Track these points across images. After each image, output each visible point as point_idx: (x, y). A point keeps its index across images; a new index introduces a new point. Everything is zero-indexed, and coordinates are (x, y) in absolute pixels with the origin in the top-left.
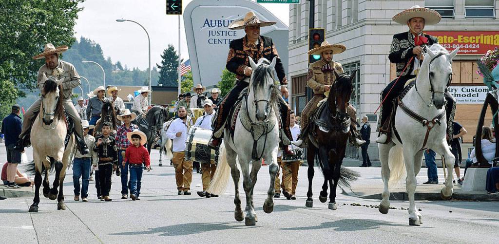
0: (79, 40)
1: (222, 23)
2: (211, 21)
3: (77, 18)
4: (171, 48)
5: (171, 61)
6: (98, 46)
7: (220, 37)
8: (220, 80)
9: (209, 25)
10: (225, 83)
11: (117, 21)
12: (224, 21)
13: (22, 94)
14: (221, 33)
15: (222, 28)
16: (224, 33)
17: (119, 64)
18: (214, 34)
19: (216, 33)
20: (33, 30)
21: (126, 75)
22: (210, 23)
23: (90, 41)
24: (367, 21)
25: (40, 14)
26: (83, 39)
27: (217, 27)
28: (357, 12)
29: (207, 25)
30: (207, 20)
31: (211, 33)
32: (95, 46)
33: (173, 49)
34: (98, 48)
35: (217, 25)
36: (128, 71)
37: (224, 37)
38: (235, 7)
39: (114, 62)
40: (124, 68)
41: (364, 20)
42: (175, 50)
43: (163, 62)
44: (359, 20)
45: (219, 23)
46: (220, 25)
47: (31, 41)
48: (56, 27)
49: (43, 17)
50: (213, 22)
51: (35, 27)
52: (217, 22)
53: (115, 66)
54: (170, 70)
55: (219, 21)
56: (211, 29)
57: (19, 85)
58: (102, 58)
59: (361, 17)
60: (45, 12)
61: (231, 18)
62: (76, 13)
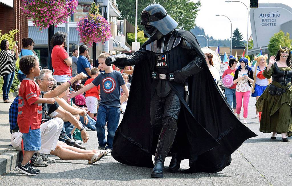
1: (269, 15)
2: (263, 15)
3: (197, 14)
4: (237, 30)
5: (237, 36)
6: (203, 29)
7: (268, 23)
8: (269, 43)
9: (262, 16)
10: (271, 45)
11: (216, 15)
12: (270, 15)
14: (268, 20)
15: (269, 18)
16: (270, 20)
17: (212, 38)
18: (264, 21)
19: (266, 20)
21: (215, 42)
22: (263, 16)
23: (199, 27)
25: (180, 12)
27: (266, 17)
29: (261, 16)
30: (261, 14)
31: (263, 20)
32: (202, 29)
33: (238, 30)
35: (266, 16)
36: (216, 40)
37: (270, 22)
38: (276, 7)
39: (210, 37)
40: (214, 39)
42: (239, 31)
43: (233, 36)
45: (268, 15)
46: (268, 16)
49: (182, 14)
50: (264, 15)
52: (266, 15)
53: (210, 38)
54: (237, 40)
55: (267, 14)
56: (263, 18)
60: (182, 11)
61: (273, 13)
62: (197, 12)
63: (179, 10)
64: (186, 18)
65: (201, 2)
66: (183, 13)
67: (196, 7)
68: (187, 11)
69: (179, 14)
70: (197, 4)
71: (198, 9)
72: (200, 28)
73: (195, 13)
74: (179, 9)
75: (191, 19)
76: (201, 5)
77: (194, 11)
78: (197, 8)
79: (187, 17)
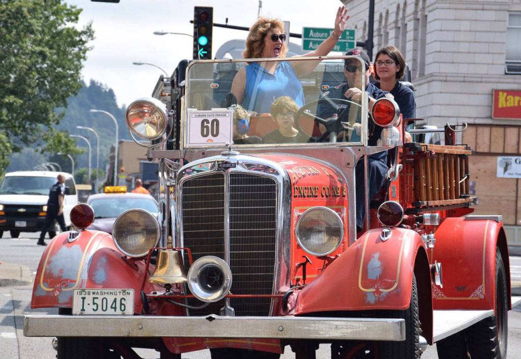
0: (88, 84)
3: (85, 58)
6: (111, 91)
11: (135, 64)
13: (16, 149)
20: (31, 73)
23: (101, 84)
24: (436, 76)
25: (41, 53)
26: (93, 83)
28: (423, 65)
32: (107, 90)
34: (111, 94)
41: (431, 75)
44: (426, 74)
47: (30, 86)
48: (60, 69)
49: (45, 57)
51: (33, 69)
57: (13, 138)
58: (115, 105)
59: (428, 70)
60: (46, 50)
62: (84, 53)
63: (38, 49)
64: (55, 69)
65: (93, 28)
66: (49, 55)
67: (81, 40)
68: (59, 50)
69: (38, 57)
70: (84, 33)
71: (87, 45)
72: (104, 87)
73: (78, 57)
74: (39, 45)
75: (68, 71)
76: (95, 35)
77: (76, 49)
78: (84, 43)
79: (59, 67)
